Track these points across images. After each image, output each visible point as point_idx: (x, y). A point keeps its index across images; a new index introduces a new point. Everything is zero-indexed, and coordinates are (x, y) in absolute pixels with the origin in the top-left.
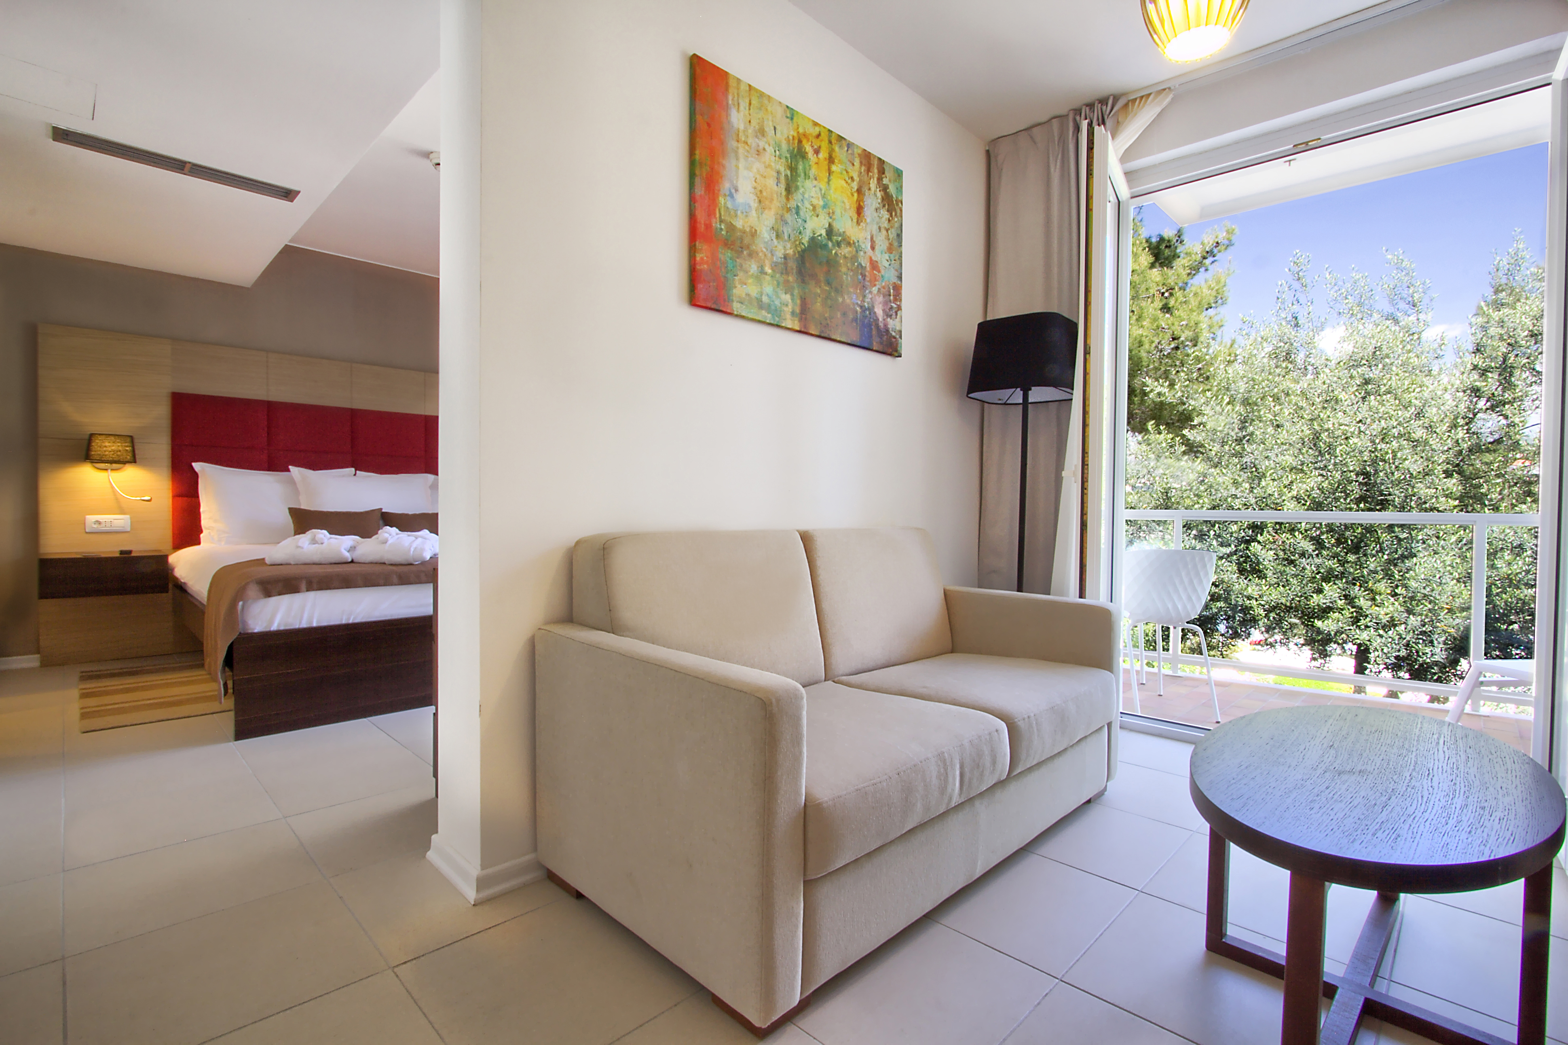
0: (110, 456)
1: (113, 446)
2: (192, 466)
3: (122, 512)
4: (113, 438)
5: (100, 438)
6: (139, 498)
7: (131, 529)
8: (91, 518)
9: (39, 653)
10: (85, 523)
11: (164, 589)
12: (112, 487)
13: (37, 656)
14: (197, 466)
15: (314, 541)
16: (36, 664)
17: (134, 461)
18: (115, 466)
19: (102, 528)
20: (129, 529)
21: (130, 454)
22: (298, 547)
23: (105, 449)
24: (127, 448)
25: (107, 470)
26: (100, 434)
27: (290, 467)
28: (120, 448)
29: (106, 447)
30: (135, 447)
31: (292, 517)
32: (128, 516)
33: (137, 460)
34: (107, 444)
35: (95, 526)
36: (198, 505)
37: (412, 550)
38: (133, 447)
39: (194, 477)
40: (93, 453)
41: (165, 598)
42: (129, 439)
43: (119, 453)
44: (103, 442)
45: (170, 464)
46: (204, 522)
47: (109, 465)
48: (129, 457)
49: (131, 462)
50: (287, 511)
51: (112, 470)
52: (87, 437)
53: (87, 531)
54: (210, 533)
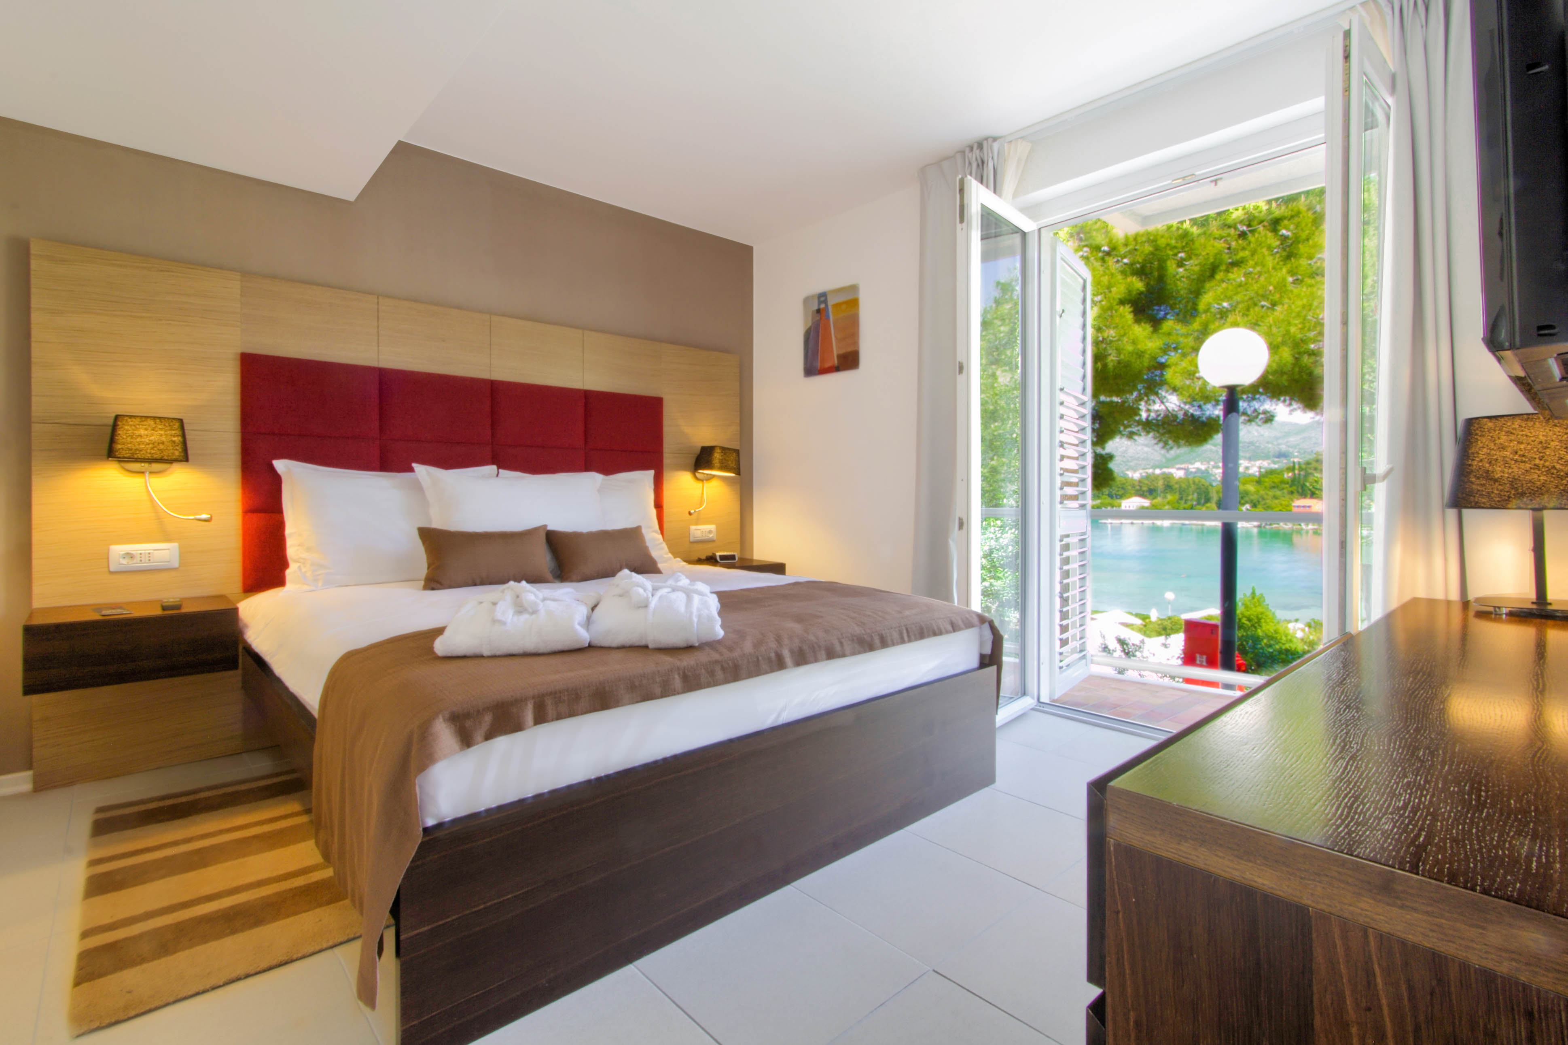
0: (148, 451)
1: (152, 435)
2: (272, 469)
3: (167, 537)
4: (151, 422)
5: (131, 422)
6: (192, 517)
7: (181, 564)
8: (118, 550)
9: (29, 767)
10: (108, 558)
11: (231, 664)
12: (152, 500)
13: (29, 774)
14: (280, 465)
15: (520, 608)
16: (27, 787)
17: (185, 458)
18: (156, 466)
19: (135, 564)
20: (177, 565)
21: (180, 448)
22: (495, 621)
23: (139, 440)
24: (175, 439)
25: (143, 473)
26: (131, 417)
27: (414, 465)
28: (164, 439)
29: (140, 436)
30: (187, 437)
31: (424, 543)
32: (174, 546)
33: (190, 457)
34: (142, 432)
35: (124, 562)
36: (280, 526)
37: (695, 619)
38: (184, 436)
39: (276, 481)
40: (119, 447)
41: (232, 679)
42: (177, 425)
43: (162, 447)
44: (137, 429)
45: (239, 463)
46: (292, 550)
47: (146, 465)
48: (177, 453)
49: (181, 461)
50: (416, 534)
51: (151, 473)
52: (111, 422)
53: (112, 569)
54: (299, 567)
